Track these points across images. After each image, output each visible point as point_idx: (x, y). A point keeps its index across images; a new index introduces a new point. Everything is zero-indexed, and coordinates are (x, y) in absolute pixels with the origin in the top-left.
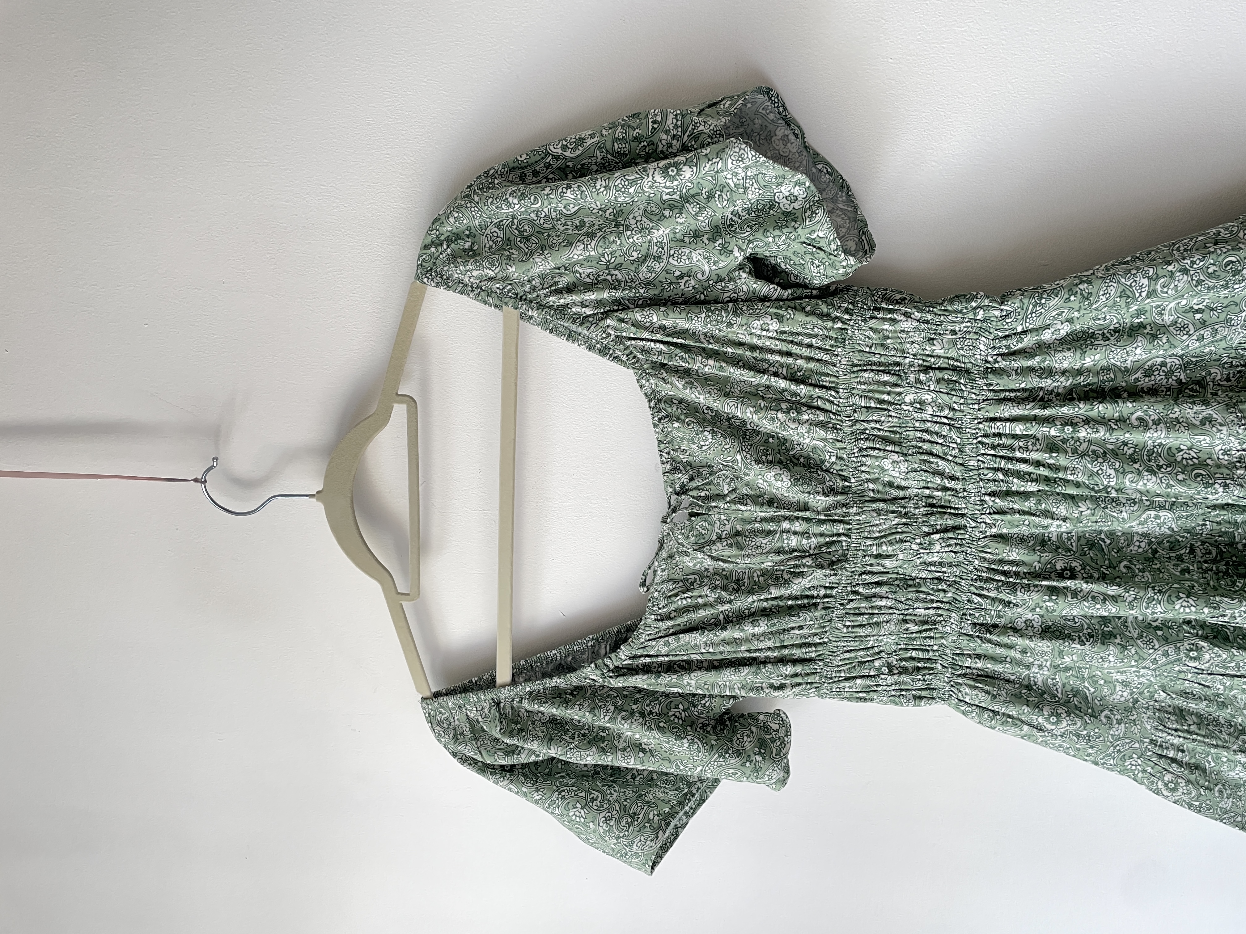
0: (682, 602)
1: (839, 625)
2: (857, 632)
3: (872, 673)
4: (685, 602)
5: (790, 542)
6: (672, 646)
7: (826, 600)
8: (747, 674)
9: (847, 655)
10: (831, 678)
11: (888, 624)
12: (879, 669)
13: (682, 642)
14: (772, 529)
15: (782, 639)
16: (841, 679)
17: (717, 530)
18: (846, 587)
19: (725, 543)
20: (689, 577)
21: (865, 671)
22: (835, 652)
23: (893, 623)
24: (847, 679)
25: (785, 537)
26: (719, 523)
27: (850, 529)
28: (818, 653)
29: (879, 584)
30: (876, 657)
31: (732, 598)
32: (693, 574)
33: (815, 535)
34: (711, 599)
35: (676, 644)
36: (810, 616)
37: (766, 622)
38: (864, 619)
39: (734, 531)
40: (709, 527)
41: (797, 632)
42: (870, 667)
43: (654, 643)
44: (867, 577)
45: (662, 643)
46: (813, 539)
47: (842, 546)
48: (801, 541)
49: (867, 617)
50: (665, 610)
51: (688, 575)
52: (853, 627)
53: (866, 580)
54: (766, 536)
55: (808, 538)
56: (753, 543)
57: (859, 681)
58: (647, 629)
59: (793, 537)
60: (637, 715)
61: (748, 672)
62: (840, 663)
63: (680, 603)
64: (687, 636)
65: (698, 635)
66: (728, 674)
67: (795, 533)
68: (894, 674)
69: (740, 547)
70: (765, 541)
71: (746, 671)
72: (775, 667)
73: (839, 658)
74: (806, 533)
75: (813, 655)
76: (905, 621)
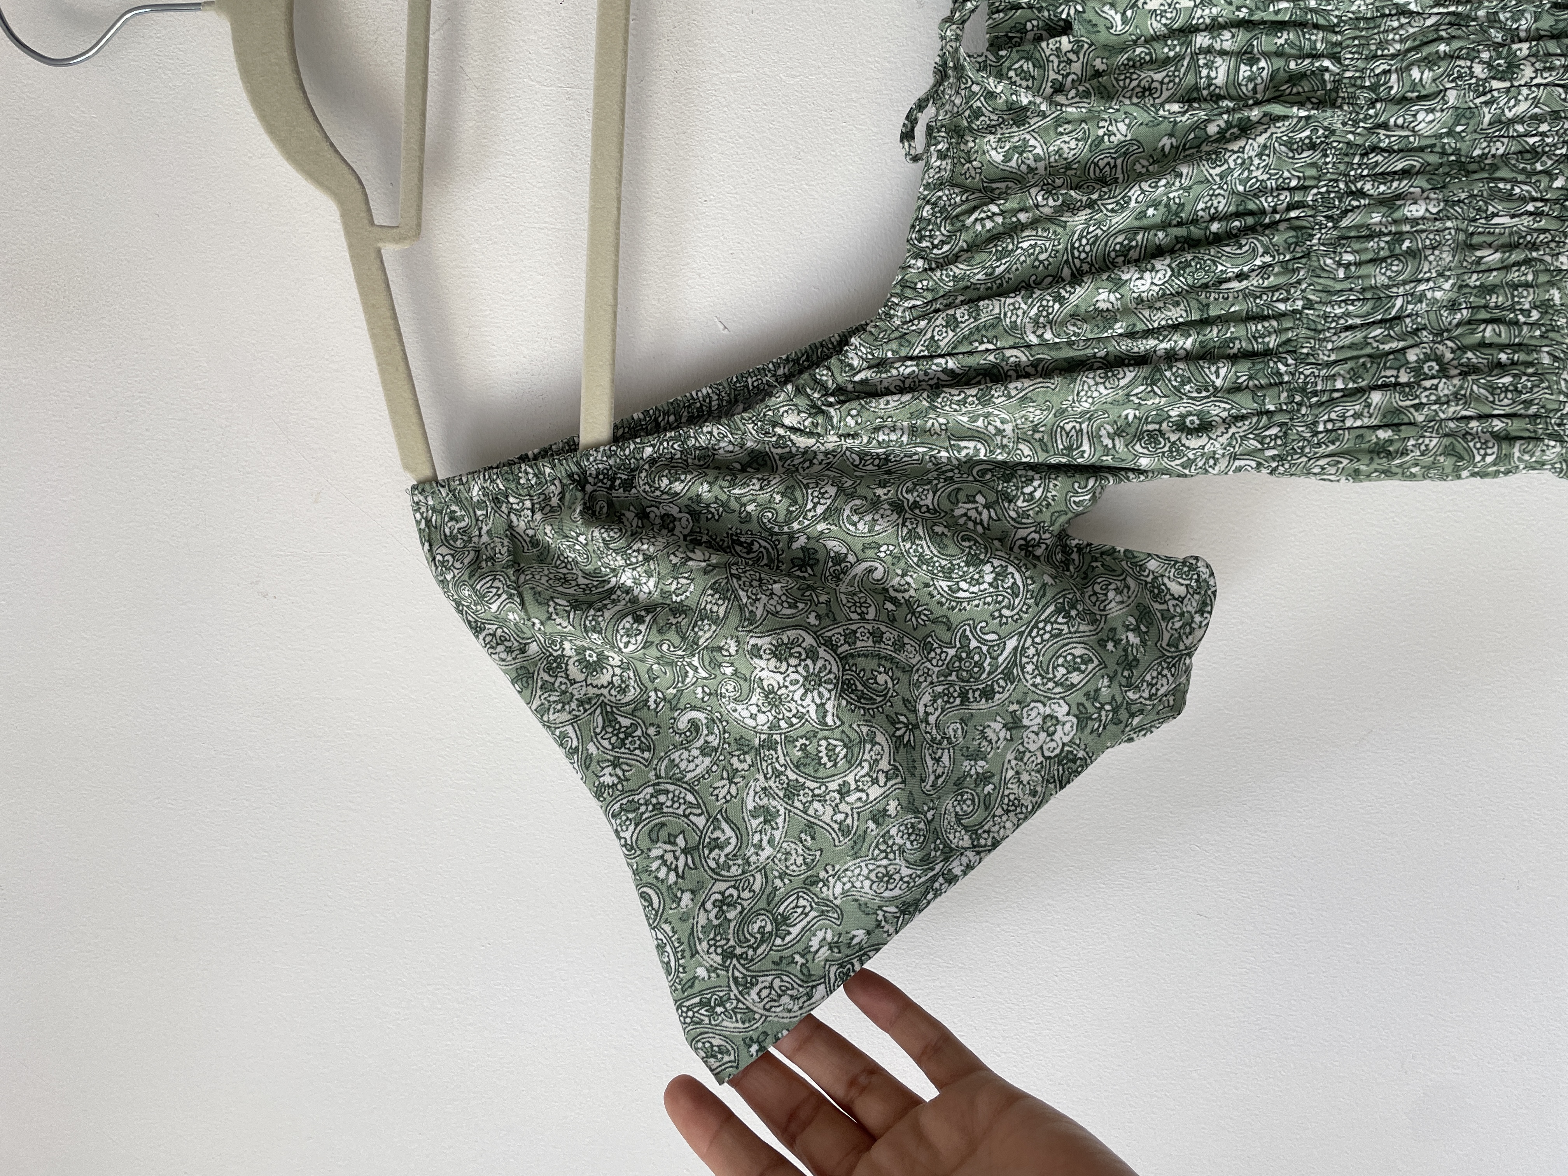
0: (983, 226)
1: (1329, 261)
2: (1368, 276)
3: (1404, 378)
4: (989, 225)
5: (1213, 75)
6: (965, 329)
7: (1293, 214)
8: (1131, 383)
9: (1348, 338)
10: (1315, 393)
11: (1437, 252)
12: (1417, 370)
13: (984, 318)
14: (1171, 54)
15: (1205, 302)
16: (1336, 395)
17: (1052, 75)
18: (1336, 181)
19: (1073, 93)
20: (994, 186)
21: (1389, 373)
22: (1320, 332)
23: (1446, 248)
24: (1348, 394)
25: (1202, 62)
26: (1056, 61)
27: (1340, 44)
28: (1284, 337)
29: (1406, 173)
30: (1410, 342)
31: (1095, 196)
32: (1003, 179)
33: (1266, 55)
34: (1047, 211)
35: (971, 324)
36: (1263, 245)
37: (1168, 261)
38: (1382, 244)
39: (1090, 72)
40: (1036, 73)
41: (1235, 285)
42: (1397, 364)
43: (923, 324)
44: (1380, 158)
45: (940, 321)
46: (1262, 64)
47: (1324, 81)
48: (1238, 70)
49: (1387, 239)
50: (946, 248)
51: (992, 181)
52: (1358, 264)
53: (1377, 164)
54: (1160, 67)
55: (1252, 61)
56: (1134, 83)
57: (1376, 397)
58: (908, 293)
59: (1219, 61)
60: (886, 506)
61: (1135, 378)
62: (1333, 357)
63: (978, 227)
64: (996, 303)
65: (1019, 299)
66: (1091, 382)
67: (1223, 53)
68: (1452, 377)
69: (1105, 94)
70: (1158, 77)
71: (1130, 376)
72: (1192, 367)
73: (1330, 346)
74: (1246, 53)
75: (1272, 342)
76: (1473, 247)
